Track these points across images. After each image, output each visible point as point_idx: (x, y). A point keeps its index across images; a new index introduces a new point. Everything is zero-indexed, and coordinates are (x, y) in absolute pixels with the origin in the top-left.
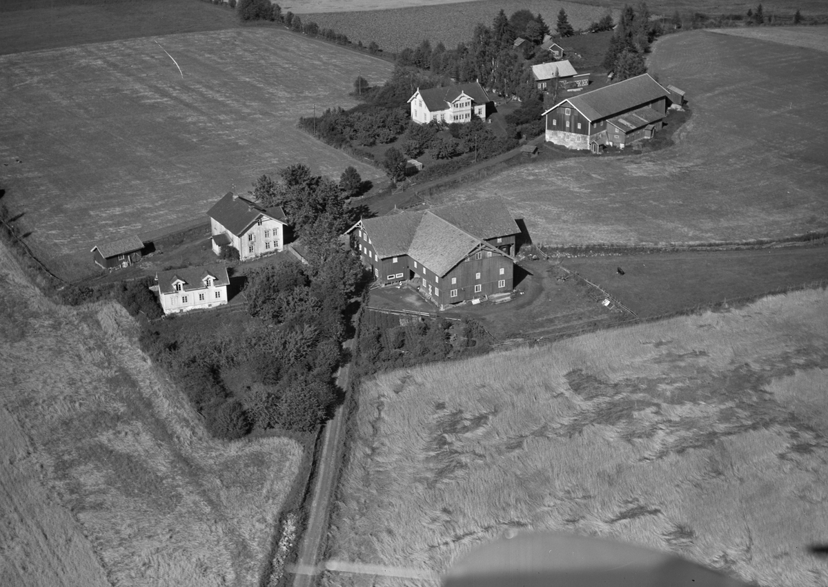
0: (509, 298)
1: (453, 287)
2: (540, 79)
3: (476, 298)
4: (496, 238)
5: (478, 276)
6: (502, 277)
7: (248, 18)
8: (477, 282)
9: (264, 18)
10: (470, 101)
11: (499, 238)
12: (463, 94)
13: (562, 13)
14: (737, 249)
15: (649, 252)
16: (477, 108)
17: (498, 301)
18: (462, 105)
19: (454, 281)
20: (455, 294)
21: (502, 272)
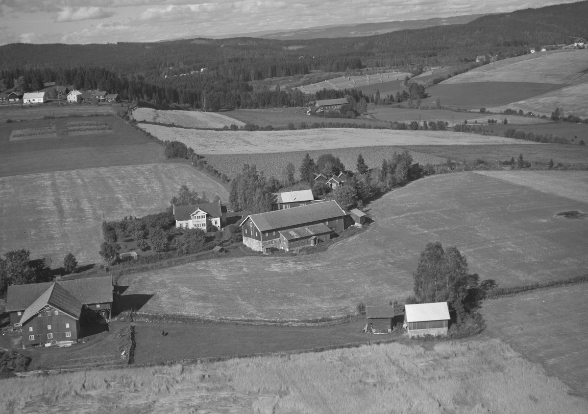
0: (70, 345)
1: (31, 333)
2: (284, 201)
3: (48, 342)
4: (96, 304)
5: (49, 327)
6: (68, 330)
7: (169, 157)
8: (49, 331)
9: (181, 157)
10: (205, 215)
11: (98, 304)
12: (199, 210)
13: (360, 156)
14: (265, 325)
15: (202, 322)
16: (213, 220)
17: (61, 346)
18: (199, 217)
19: (31, 329)
20: (32, 338)
21: (68, 326)
